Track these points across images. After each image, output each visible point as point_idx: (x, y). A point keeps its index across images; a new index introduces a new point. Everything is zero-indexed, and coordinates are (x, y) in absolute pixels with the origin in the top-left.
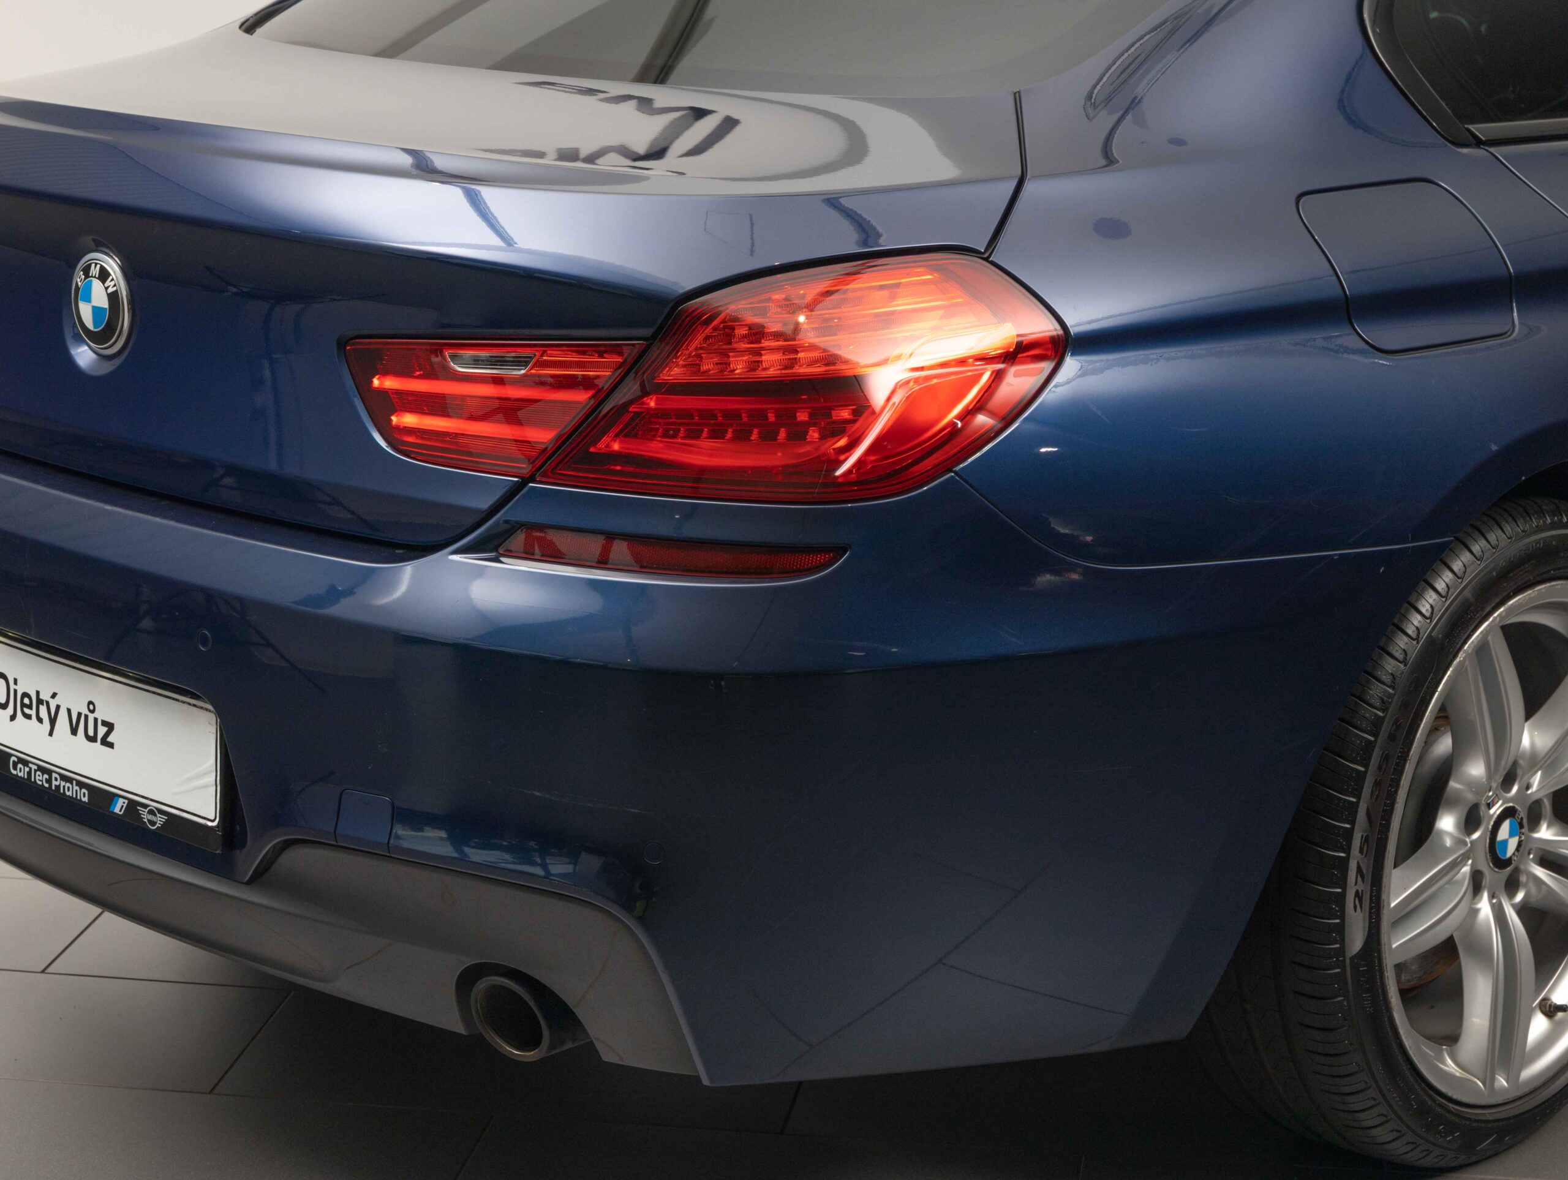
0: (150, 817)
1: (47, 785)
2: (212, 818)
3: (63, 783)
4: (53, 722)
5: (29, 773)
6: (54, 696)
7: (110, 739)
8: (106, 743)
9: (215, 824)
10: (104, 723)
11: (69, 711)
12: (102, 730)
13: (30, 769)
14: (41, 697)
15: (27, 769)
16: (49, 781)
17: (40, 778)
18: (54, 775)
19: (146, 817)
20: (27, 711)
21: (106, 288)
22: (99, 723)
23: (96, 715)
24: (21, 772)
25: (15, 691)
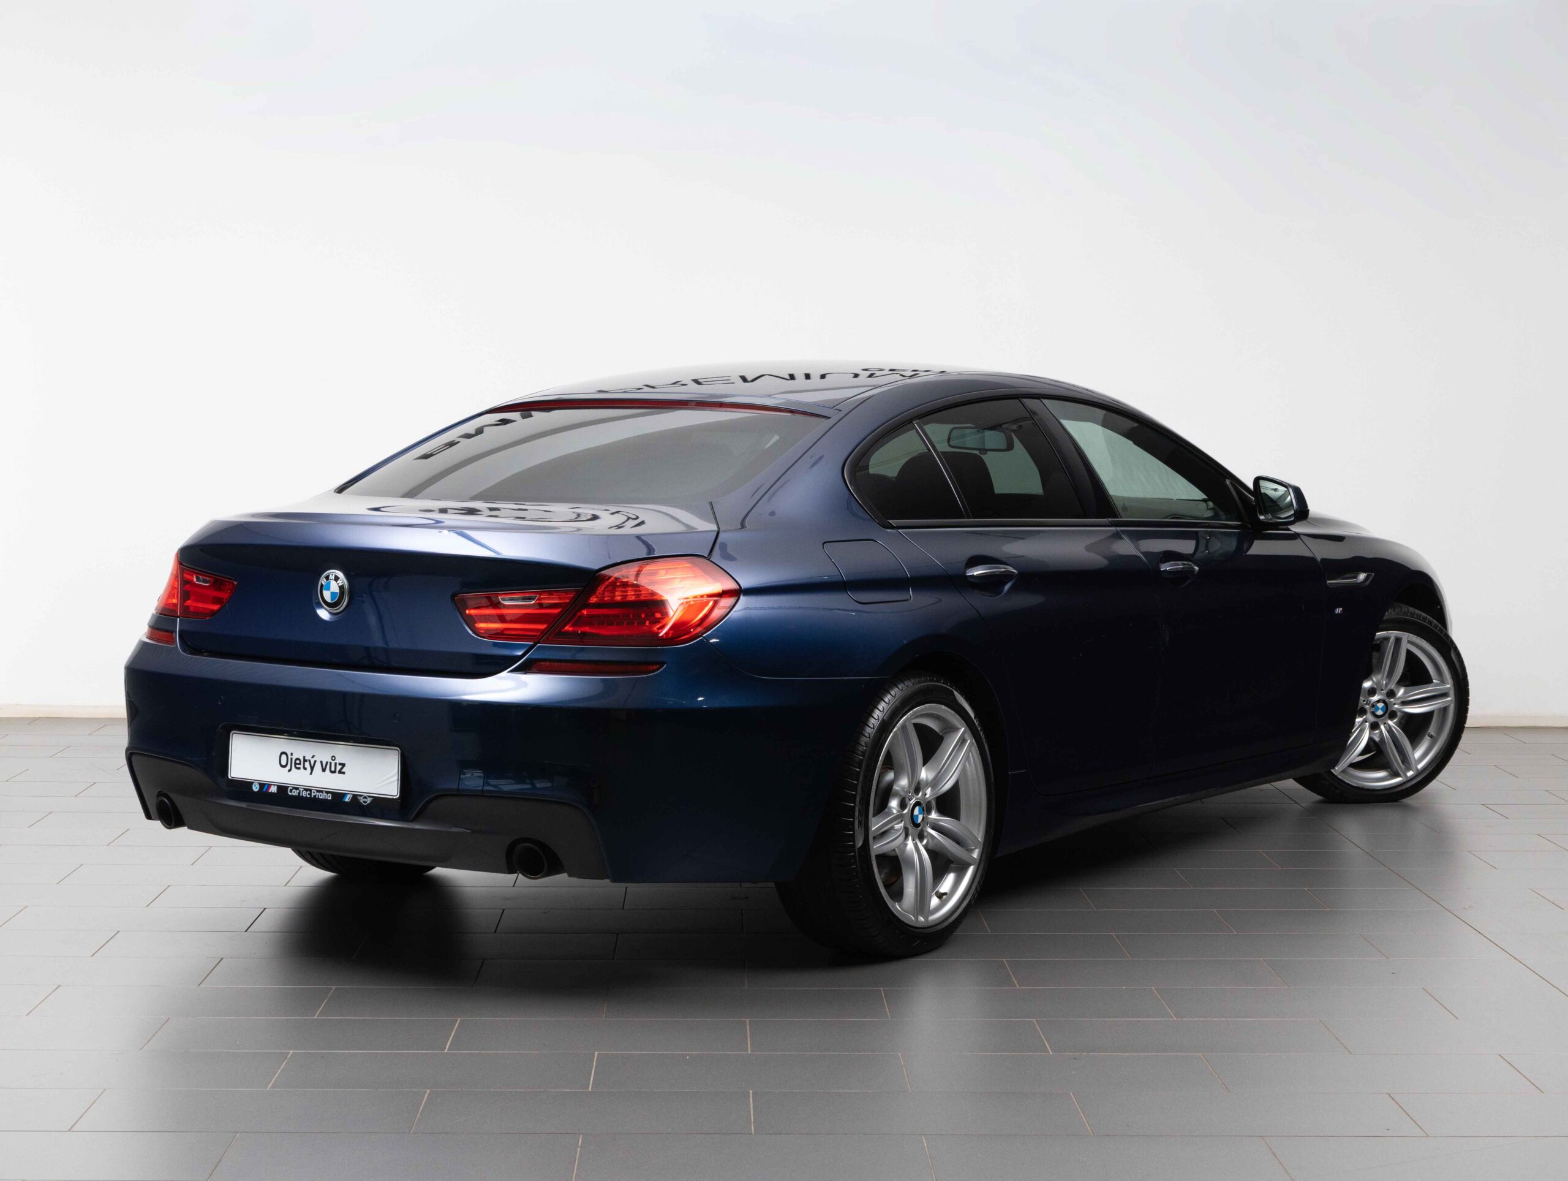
0: (364, 800)
1: (309, 796)
2: (396, 794)
3: (318, 794)
4: (312, 768)
5: (299, 793)
6: (313, 757)
7: (343, 771)
8: (340, 772)
9: (397, 797)
10: (340, 764)
11: (321, 762)
12: (339, 767)
13: (300, 791)
14: (306, 758)
15: (298, 791)
16: (310, 794)
17: (305, 794)
18: (313, 791)
19: (361, 800)
20: (297, 766)
21: (338, 584)
22: (338, 764)
23: (335, 761)
24: (295, 793)
25: (292, 759)
